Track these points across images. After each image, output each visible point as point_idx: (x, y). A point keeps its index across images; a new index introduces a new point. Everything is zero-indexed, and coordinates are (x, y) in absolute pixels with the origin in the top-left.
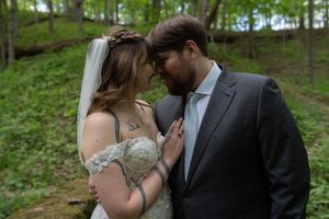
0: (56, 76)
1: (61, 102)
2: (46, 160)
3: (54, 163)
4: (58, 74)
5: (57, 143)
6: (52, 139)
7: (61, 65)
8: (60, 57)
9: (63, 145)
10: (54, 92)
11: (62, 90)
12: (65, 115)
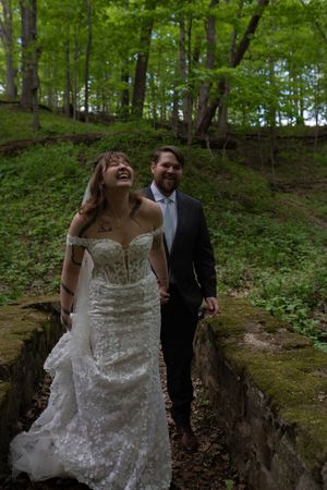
0: (13, 187)
1: (23, 219)
2: (13, 281)
3: (22, 284)
4: (14, 184)
5: (24, 263)
6: (18, 258)
7: (15, 174)
8: (14, 162)
9: (30, 265)
10: (13, 206)
11: (22, 205)
12: (30, 233)
